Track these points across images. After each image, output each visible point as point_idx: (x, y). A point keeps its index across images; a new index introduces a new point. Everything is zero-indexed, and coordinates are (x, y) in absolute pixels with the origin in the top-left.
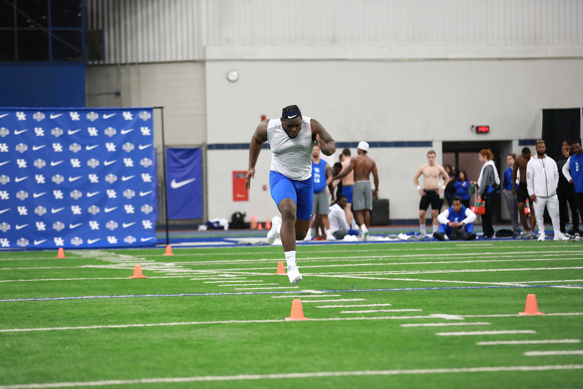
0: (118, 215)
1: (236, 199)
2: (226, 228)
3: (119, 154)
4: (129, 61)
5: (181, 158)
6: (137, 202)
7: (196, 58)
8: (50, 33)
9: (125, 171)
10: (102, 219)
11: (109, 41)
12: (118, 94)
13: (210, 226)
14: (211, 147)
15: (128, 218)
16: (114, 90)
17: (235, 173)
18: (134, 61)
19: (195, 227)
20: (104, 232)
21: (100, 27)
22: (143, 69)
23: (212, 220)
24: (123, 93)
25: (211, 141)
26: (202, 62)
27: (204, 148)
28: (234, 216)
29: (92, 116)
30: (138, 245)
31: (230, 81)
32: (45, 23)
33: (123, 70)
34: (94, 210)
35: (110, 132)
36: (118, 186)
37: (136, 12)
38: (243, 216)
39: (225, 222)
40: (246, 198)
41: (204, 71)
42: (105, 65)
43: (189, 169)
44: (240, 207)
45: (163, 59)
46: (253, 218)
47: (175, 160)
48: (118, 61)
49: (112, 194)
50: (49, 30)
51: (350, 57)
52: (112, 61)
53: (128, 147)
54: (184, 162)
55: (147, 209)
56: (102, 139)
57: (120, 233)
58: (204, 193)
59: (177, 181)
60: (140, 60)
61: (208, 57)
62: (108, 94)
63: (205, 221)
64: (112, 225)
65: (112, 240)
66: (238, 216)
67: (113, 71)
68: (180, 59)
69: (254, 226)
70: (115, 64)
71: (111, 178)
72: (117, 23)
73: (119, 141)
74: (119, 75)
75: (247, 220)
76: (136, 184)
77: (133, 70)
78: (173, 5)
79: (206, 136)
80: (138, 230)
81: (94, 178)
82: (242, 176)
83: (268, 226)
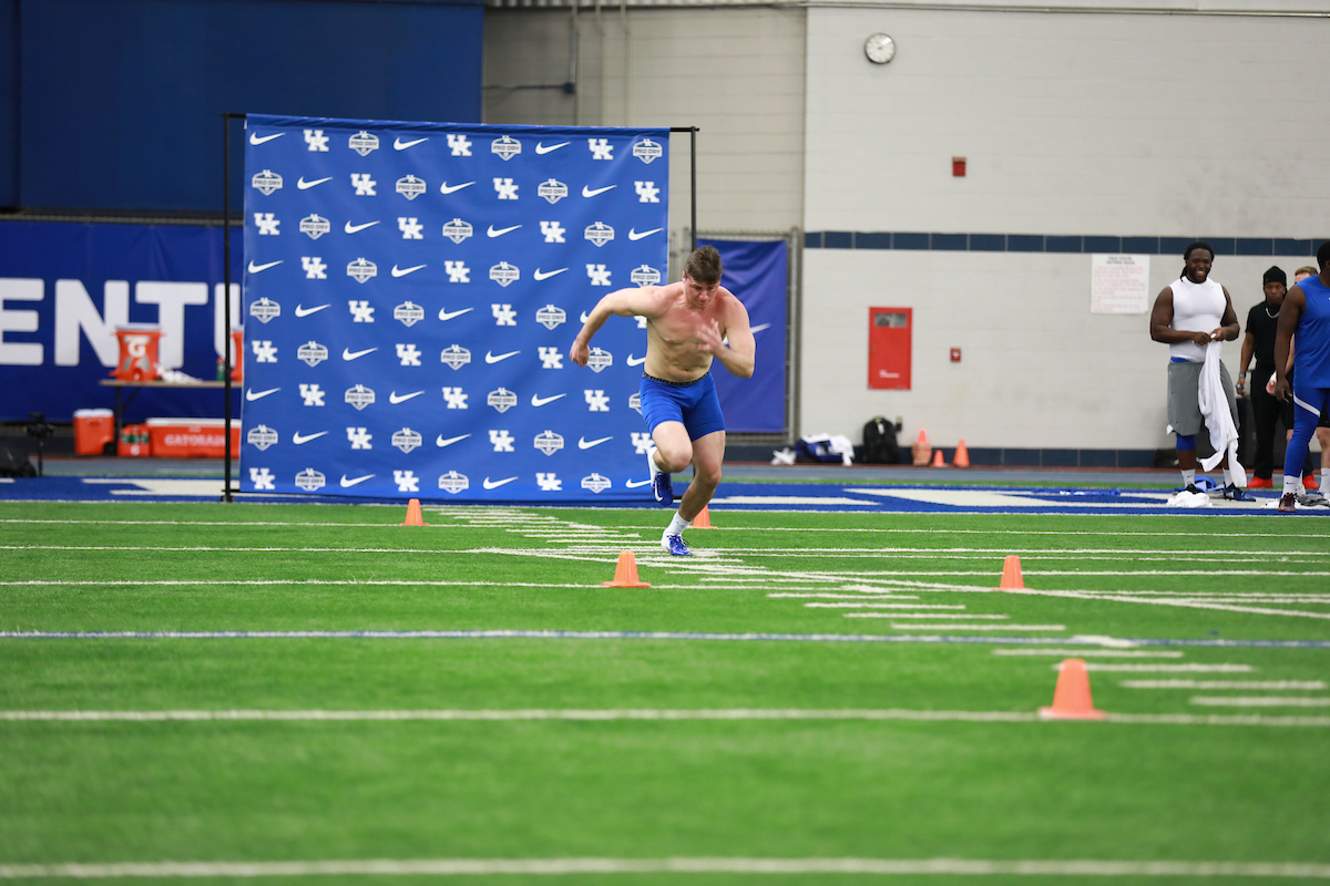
1: (876, 381)
2: (848, 459)
3: (575, 251)
5: (734, 266)
6: (617, 383)
9: (588, 295)
10: (524, 425)
12: (569, 89)
13: (805, 454)
14: (814, 240)
15: (593, 424)
16: (558, 78)
17: (874, 312)
18: (616, 0)
19: (765, 456)
20: (527, 460)
22: (638, 23)
23: (811, 437)
24: (580, 89)
25: (812, 226)
26: (799, 9)
27: (794, 243)
28: (871, 428)
29: (506, 148)
30: (617, 497)
31: (872, 61)
33: (584, 25)
34: (502, 399)
35: (552, 190)
38: (893, 429)
39: (844, 445)
40: (904, 382)
41: (803, 33)
42: (535, 9)
43: (752, 297)
44: (887, 405)
46: (922, 436)
49: (551, 358)
53: (600, 234)
54: (740, 278)
57: (569, 464)
58: (792, 363)
62: (543, 88)
63: (791, 441)
64: (549, 442)
65: (549, 483)
66: (880, 429)
67: (557, 27)
69: (922, 457)
70: (564, 9)
71: (550, 316)
73: (576, 216)
74: (574, 36)
75: (905, 439)
77: (610, 24)
79: (801, 208)
80: (617, 457)
81: (504, 315)
82: (893, 322)
83: (962, 459)
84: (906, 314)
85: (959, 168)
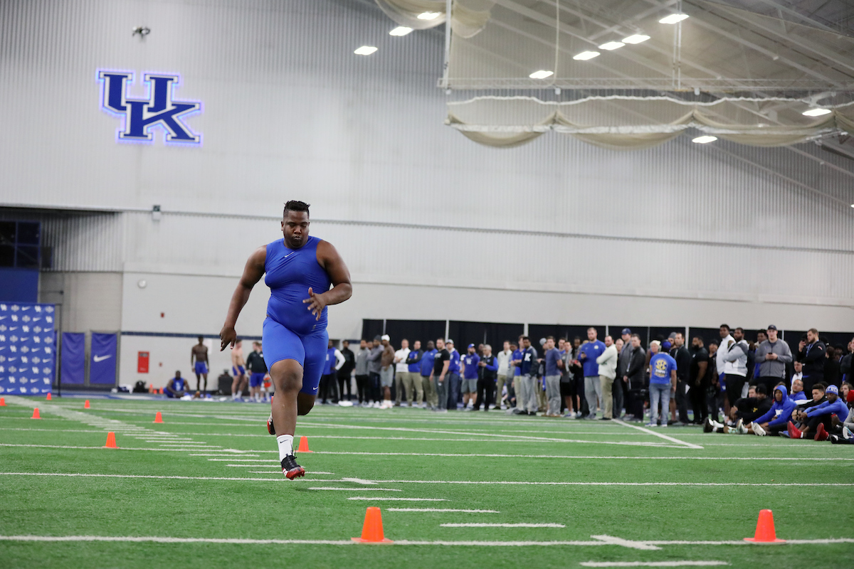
0: (29, 374)
1: (139, 371)
2: (131, 391)
3: (31, 334)
4: (71, 269)
5: (103, 340)
6: (41, 366)
7: (117, 269)
8: (16, 248)
9: (35, 345)
10: (18, 375)
11: (58, 254)
12: (62, 292)
13: (121, 390)
14: (124, 333)
15: (35, 376)
16: (59, 289)
17: (139, 353)
18: (75, 269)
19: (109, 390)
20: (18, 385)
21: (53, 245)
23: (122, 385)
24: (65, 292)
25: (124, 329)
26: (121, 273)
27: (119, 334)
28: (138, 383)
29: (15, 308)
30: (40, 394)
31: (140, 287)
32: (13, 240)
33: (66, 276)
34: (12, 369)
35: (26, 319)
36: (29, 355)
37: (78, 235)
38: (143, 384)
39: (130, 387)
40: (147, 371)
41: (122, 279)
42: (54, 272)
43: (107, 348)
44: (142, 377)
45: (94, 269)
46: (151, 386)
47: (98, 341)
48: (63, 269)
49: (25, 360)
50: (16, 246)
51: (227, 274)
52: (59, 269)
53: (37, 329)
54: (104, 343)
55: (47, 371)
56: (20, 323)
57: (28, 386)
58: (117, 366)
59: (99, 356)
60: (79, 269)
61: (127, 268)
62: (55, 292)
63: (116, 386)
64: (23, 380)
65: (23, 390)
66: (140, 384)
67: (59, 276)
68: (106, 269)
69: (151, 391)
70: (61, 272)
71: (25, 349)
72: (64, 242)
73: (32, 325)
74: (63, 279)
75: (147, 386)
76: (42, 354)
77: (73, 276)
78: (103, 232)
79: (120, 325)
80: (40, 385)
81: (13, 349)
82: (145, 356)
83: (161, 392)
84: (148, 353)
85: (162, 315)
